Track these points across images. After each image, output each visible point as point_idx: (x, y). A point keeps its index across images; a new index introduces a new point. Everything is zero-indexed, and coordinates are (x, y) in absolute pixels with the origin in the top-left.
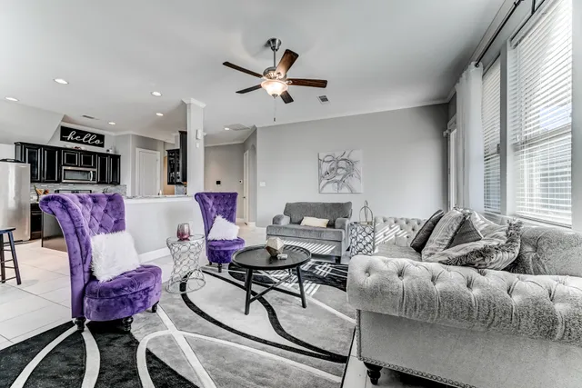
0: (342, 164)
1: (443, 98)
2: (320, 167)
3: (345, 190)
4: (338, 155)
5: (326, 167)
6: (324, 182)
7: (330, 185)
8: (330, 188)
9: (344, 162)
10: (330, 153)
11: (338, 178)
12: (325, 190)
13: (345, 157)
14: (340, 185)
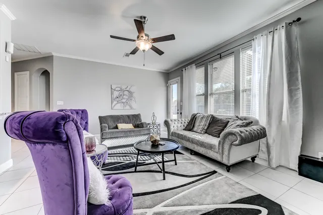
0: (126, 93)
1: (168, 70)
2: (112, 94)
3: (128, 107)
4: (124, 87)
5: (116, 94)
6: (115, 102)
7: (119, 105)
8: (119, 106)
9: (127, 92)
10: (119, 86)
11: (124, 101)
12: (115, 108)
13: (128, 89)
14: (125, 104)
